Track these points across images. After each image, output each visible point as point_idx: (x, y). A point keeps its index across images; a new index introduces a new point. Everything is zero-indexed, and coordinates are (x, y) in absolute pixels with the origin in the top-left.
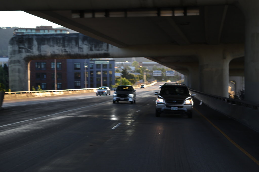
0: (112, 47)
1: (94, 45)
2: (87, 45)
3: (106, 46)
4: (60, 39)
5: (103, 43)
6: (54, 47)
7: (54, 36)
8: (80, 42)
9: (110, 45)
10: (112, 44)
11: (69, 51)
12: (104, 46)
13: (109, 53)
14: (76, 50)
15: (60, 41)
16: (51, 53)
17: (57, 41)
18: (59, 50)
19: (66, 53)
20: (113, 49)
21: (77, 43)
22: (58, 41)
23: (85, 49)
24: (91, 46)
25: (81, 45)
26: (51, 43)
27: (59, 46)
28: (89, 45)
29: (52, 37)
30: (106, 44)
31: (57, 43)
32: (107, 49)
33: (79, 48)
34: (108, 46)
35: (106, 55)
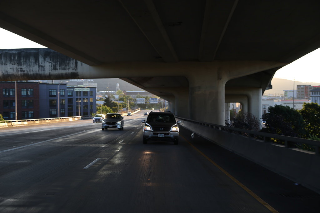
0: (81, 65)
1: (58, 63)
2: (49, 63)
3: (74, 64)
4: (14, 55)
5: (70, 60)
6: (7, 65)
7: (7, 51)
8: (41, 59)
9: (79, 63)
10: (82, 61)
11: (27, 70)
12: (72, 64)
13: (78, 73)
14: (35, 69)
15: (14, 57)
16: (2, 72)
17: (10, 58)
18: (13, 69)
19: (22, 73)
20: (83, 68)
21: (37, 60)
22: (12, 58)
23: (47, 67)
24: (55, 64)
25: (42, 63)
26: (3, 60)
27: (13, 64)
28: (52, 63)
29: (4, 52)
30: (74, 61)
31: (11, 61)
32: (75, 68)
33: (39, 66)
34: (76, 63)
35: (75, 76)
